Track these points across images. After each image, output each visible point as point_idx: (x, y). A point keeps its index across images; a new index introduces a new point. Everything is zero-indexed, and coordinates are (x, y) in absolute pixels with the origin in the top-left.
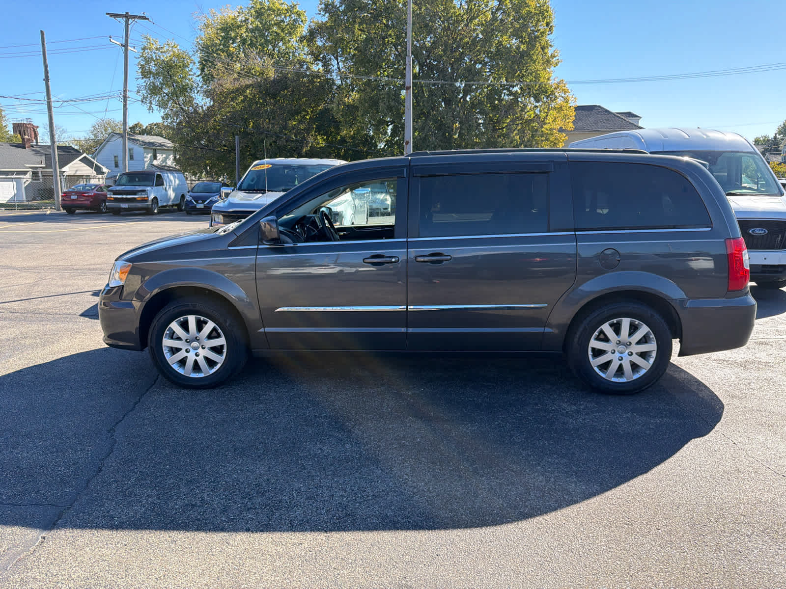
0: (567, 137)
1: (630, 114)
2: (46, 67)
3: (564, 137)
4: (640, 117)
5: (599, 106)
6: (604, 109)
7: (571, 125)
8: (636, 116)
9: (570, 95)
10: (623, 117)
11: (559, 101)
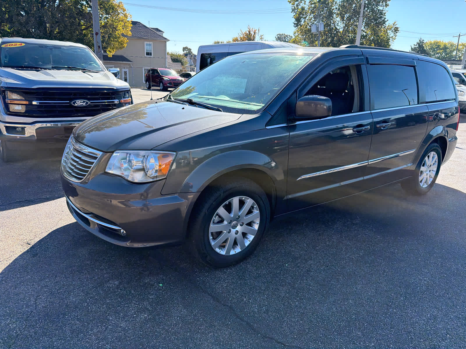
0: (128, 40)
1: (157, 30)
3: (126, 40)
4: (164, 32)
5: (139, 22)
6: (143, 25)
7: (130, 33)
8: (162, 31)
9: (127, 12)
10: (154, 31)
11: (121, 16)
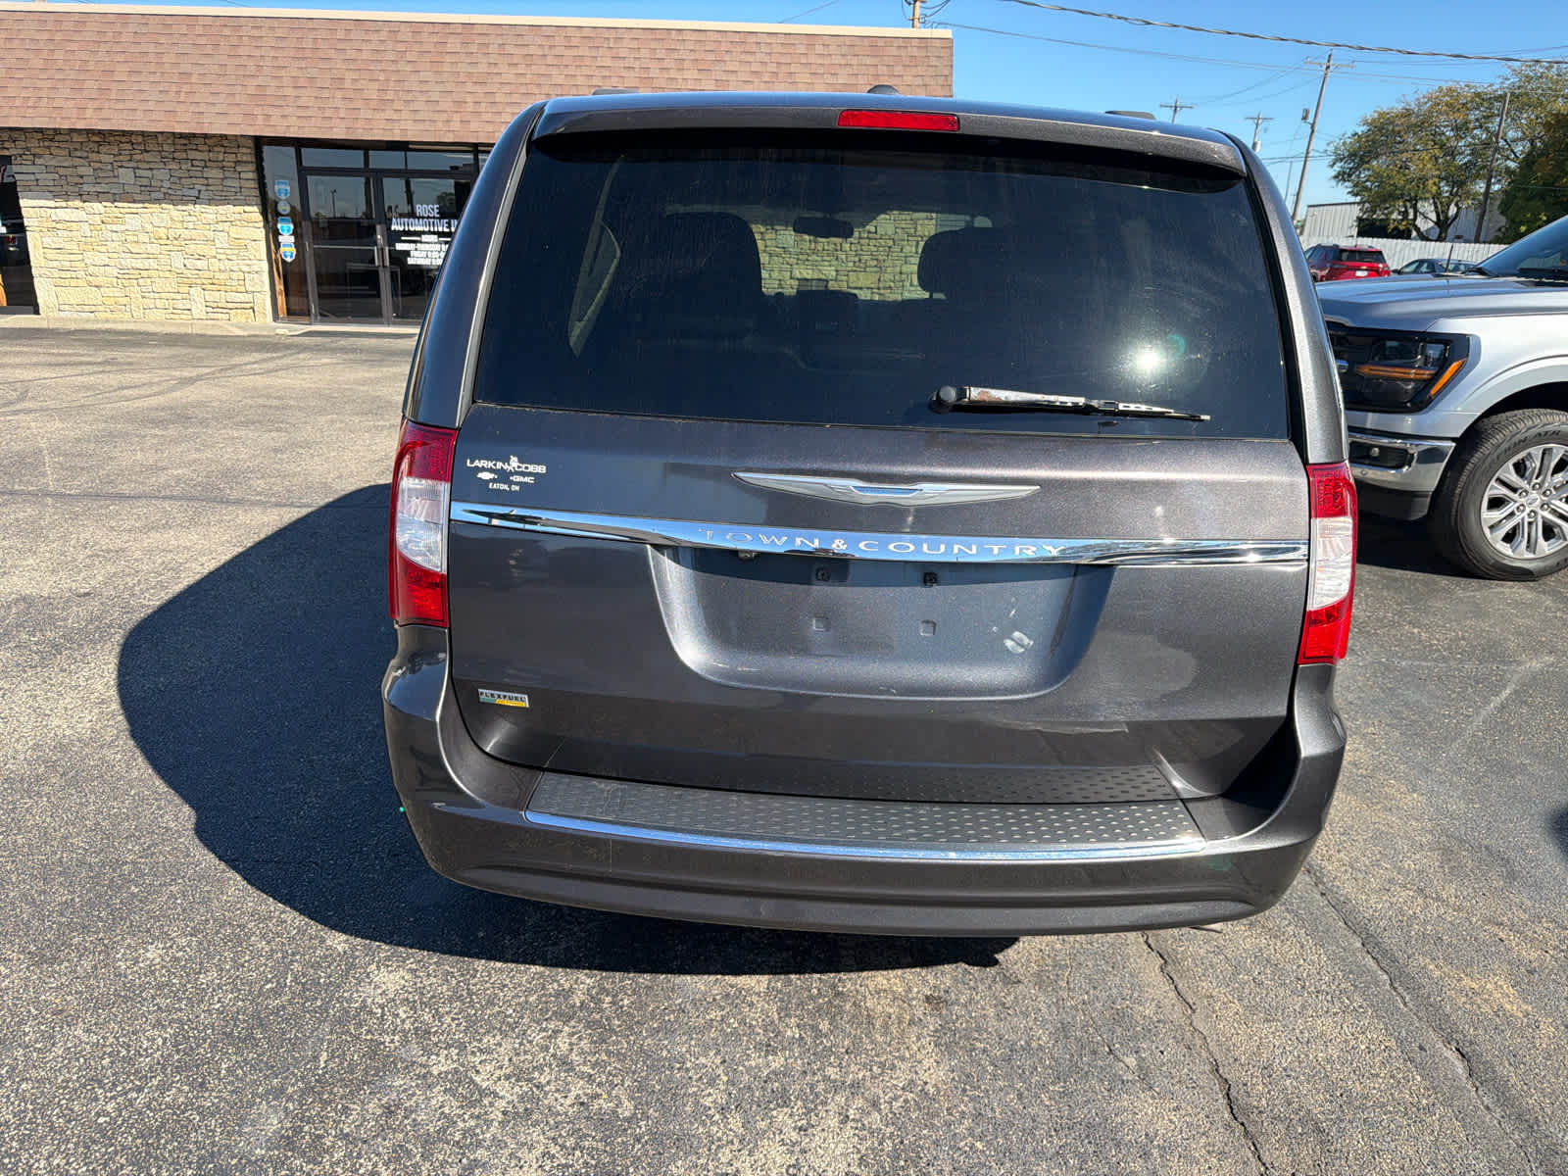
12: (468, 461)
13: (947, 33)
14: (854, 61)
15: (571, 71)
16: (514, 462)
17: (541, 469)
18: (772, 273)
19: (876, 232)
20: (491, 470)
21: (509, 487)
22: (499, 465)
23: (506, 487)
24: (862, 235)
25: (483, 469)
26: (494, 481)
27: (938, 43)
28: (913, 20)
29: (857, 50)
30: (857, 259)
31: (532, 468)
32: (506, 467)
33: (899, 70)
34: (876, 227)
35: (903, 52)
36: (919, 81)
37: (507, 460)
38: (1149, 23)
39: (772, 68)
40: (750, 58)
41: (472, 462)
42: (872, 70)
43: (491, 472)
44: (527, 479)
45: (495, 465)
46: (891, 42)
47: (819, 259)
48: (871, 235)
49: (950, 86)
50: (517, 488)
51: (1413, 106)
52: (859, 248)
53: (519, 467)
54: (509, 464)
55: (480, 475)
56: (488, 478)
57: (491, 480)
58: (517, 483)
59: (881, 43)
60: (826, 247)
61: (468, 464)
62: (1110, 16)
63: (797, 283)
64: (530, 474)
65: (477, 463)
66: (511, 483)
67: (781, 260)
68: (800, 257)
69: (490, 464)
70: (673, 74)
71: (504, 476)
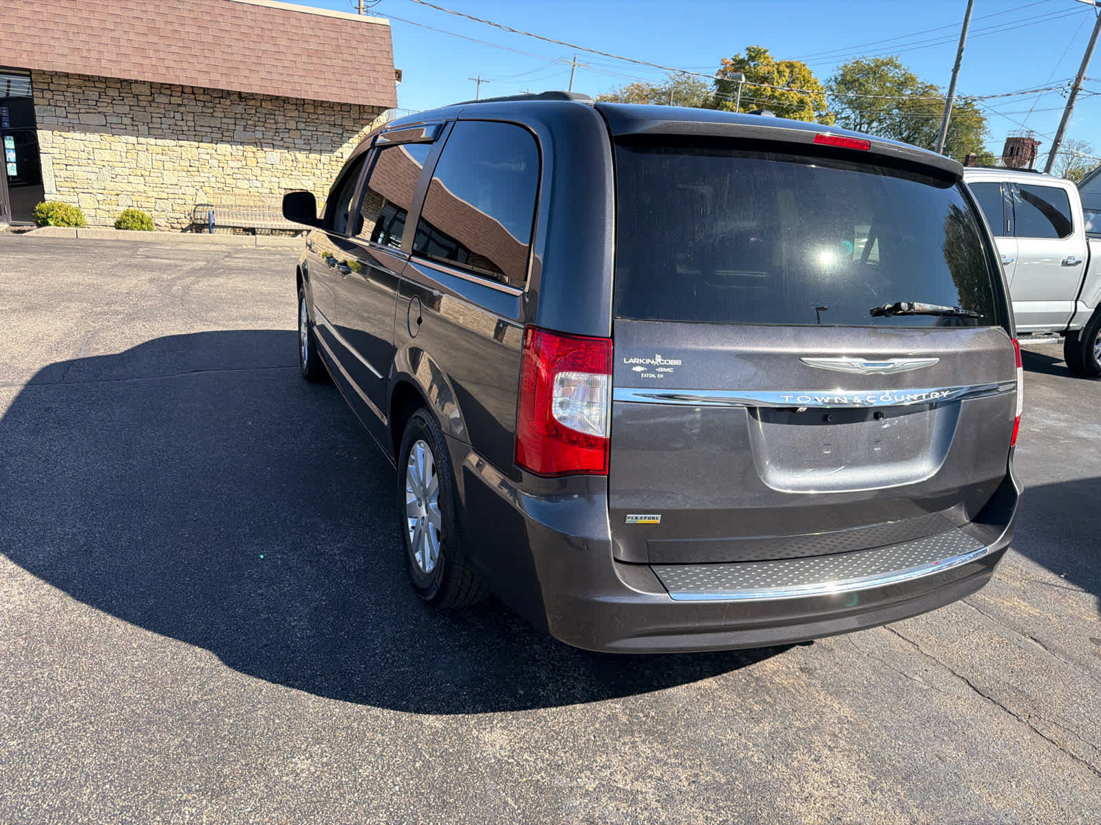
2: (961, 50)
12: (625, 360)
13: (386, 21)
14: (320, 33)
15: (85, 14)
16: (659, 359)
17: (678, 362)
18: (263, 183)
19: (342, 158)
20: (642, 365)
21: (656, 375)
22: (648, 361)
23: (653, 376)
24: (332, 159)
25: (636, 365)
26: (644, 372)
27: (381, 28)
28: (359, 8)
29: (323, 26)
30: (329, 176)
31: (672, 362)
32: (653, 362)
33: (354, 43)
34: (342, 153)
35: (355, 32)
36: (369, 53)
37: (653, 358)
38: (513, 31)
39: (258, 31)
40: (239, 22)
41: (627, 361)
42: (335, 43)
43: (642, 366)
44: (668, 370)
45: (645, 361)
46: (347, 23)
47: (301, 174)
48: (338, 159)
49: (392, 59)
50: (662, 376)
51: (619, 93)
52: (330, 168)
53: (662, 362)
54: (655, 360)
55: (634, 369)
56: (640, 371)
57: (642, 372)
58: (661, 373)
59: (339, 22)
60: (305, 166)
61: (625, 362)
62: (490, 23)
63: (284, 191)
64: (670, 366)
65: (631, 360)
66: (657, 373)
67: (270, 173)
68: (286, 172)
69: (641, 361)
70: (176, 27)
71: (651, 368)
